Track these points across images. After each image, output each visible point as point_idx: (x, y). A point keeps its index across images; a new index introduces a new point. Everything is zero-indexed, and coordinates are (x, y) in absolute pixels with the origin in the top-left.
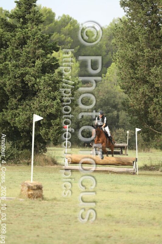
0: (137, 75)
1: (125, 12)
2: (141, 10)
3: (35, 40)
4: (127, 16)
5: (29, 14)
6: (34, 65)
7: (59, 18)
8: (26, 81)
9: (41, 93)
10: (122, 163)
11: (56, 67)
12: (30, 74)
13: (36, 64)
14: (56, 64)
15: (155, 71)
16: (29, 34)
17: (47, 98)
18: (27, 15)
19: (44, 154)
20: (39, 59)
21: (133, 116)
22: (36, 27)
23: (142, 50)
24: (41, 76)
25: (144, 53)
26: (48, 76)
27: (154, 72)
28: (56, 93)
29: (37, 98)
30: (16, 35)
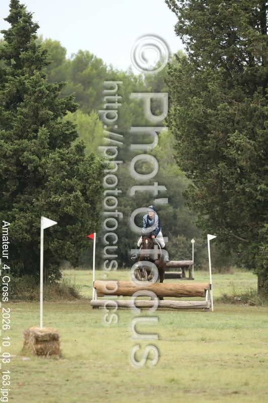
0: (207, 147)
1: (184, 43)
2: (209, 41)
3: (36, 94)
4: (187, 50)
5: (26, 52)
6: (37, 136)
7: (72, 56)
8: (23, 163)
9: (49, 181)
10: (186, 293)
11: (73, 138)
12: (30, 150)
13: (39, 134)
14: (73, 133)
15: (236, 140)
16: (26, 83)
17: (58, 189)
18: (22, 53)
19: (57, 281)
20: (43, 125)
21: (202, 214)
22: (38, 73)
23: (213, 106)
24: (49, 153)
25: (218, 111)
26: (59, 152)
27: (236, 142)
28: (74, 181)
29: (43, 189)
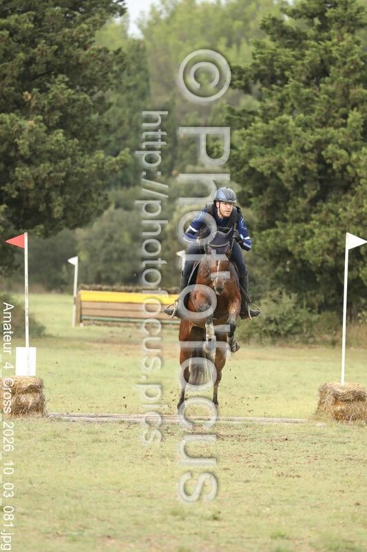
3: (346, 67)
5: (335, 8)
6: (346, 123)
8: (327, 159)
9: (361, 185)
12: (337, 143)
13: (349, 120)
16: (334, 52)
18: (329, 10)
20: (355, 109)
22: (350, 38)
24: (362, 146)
29: (353, 195)
30: (304, 55)
